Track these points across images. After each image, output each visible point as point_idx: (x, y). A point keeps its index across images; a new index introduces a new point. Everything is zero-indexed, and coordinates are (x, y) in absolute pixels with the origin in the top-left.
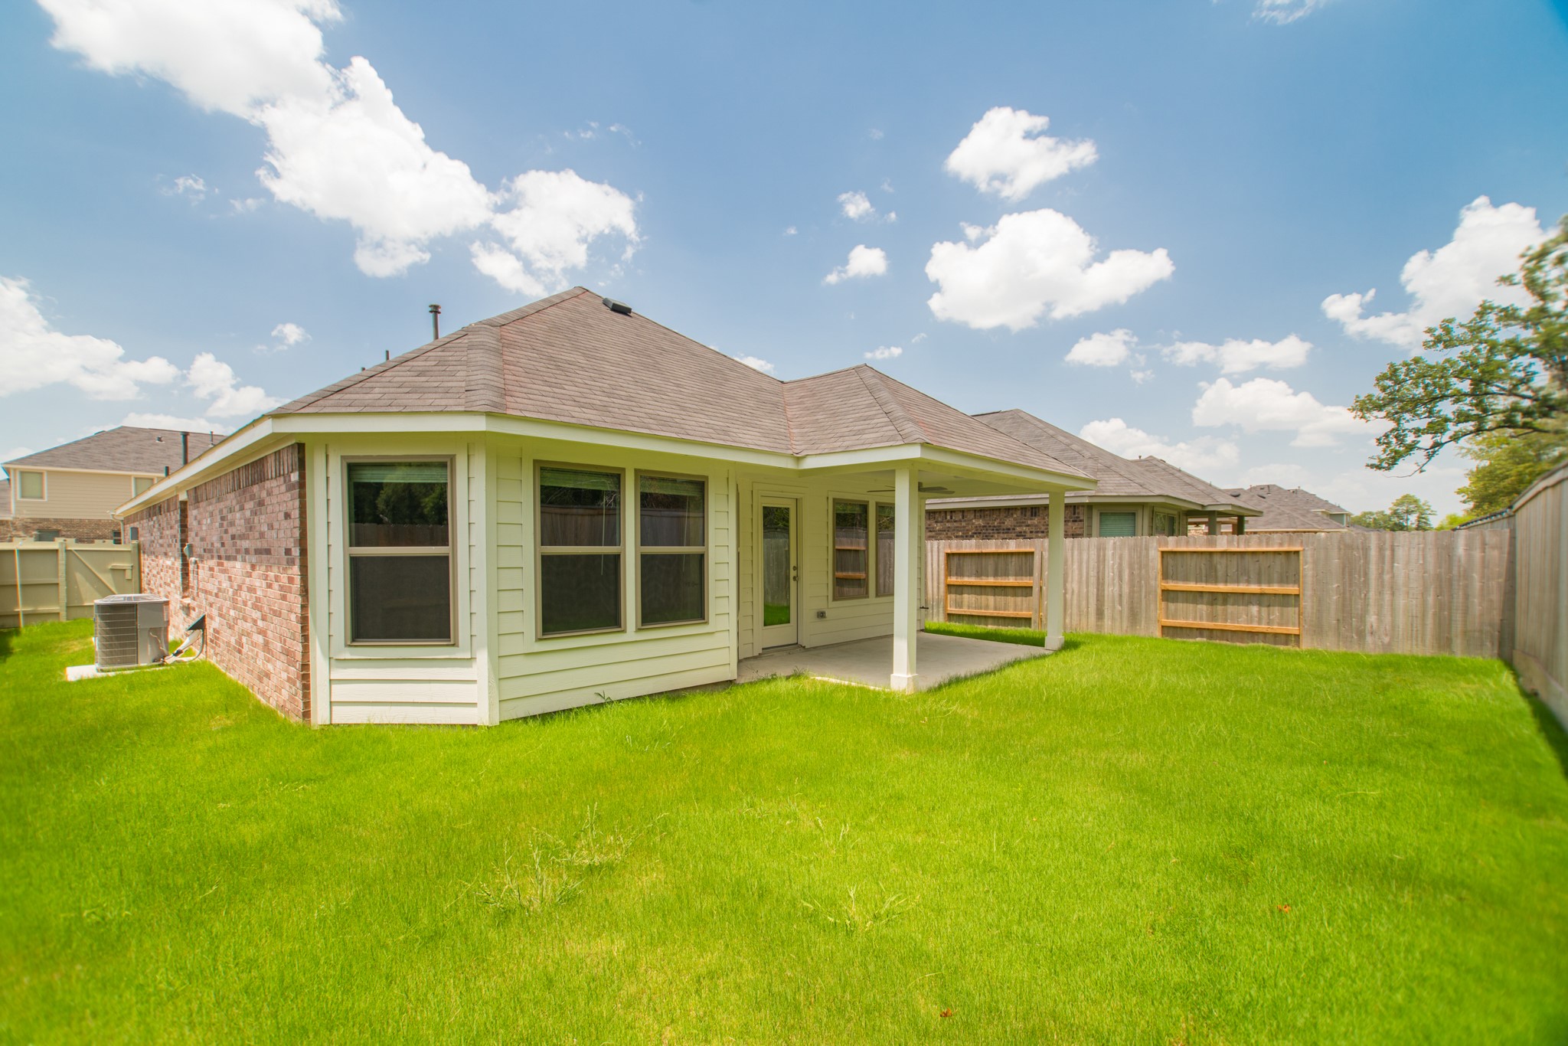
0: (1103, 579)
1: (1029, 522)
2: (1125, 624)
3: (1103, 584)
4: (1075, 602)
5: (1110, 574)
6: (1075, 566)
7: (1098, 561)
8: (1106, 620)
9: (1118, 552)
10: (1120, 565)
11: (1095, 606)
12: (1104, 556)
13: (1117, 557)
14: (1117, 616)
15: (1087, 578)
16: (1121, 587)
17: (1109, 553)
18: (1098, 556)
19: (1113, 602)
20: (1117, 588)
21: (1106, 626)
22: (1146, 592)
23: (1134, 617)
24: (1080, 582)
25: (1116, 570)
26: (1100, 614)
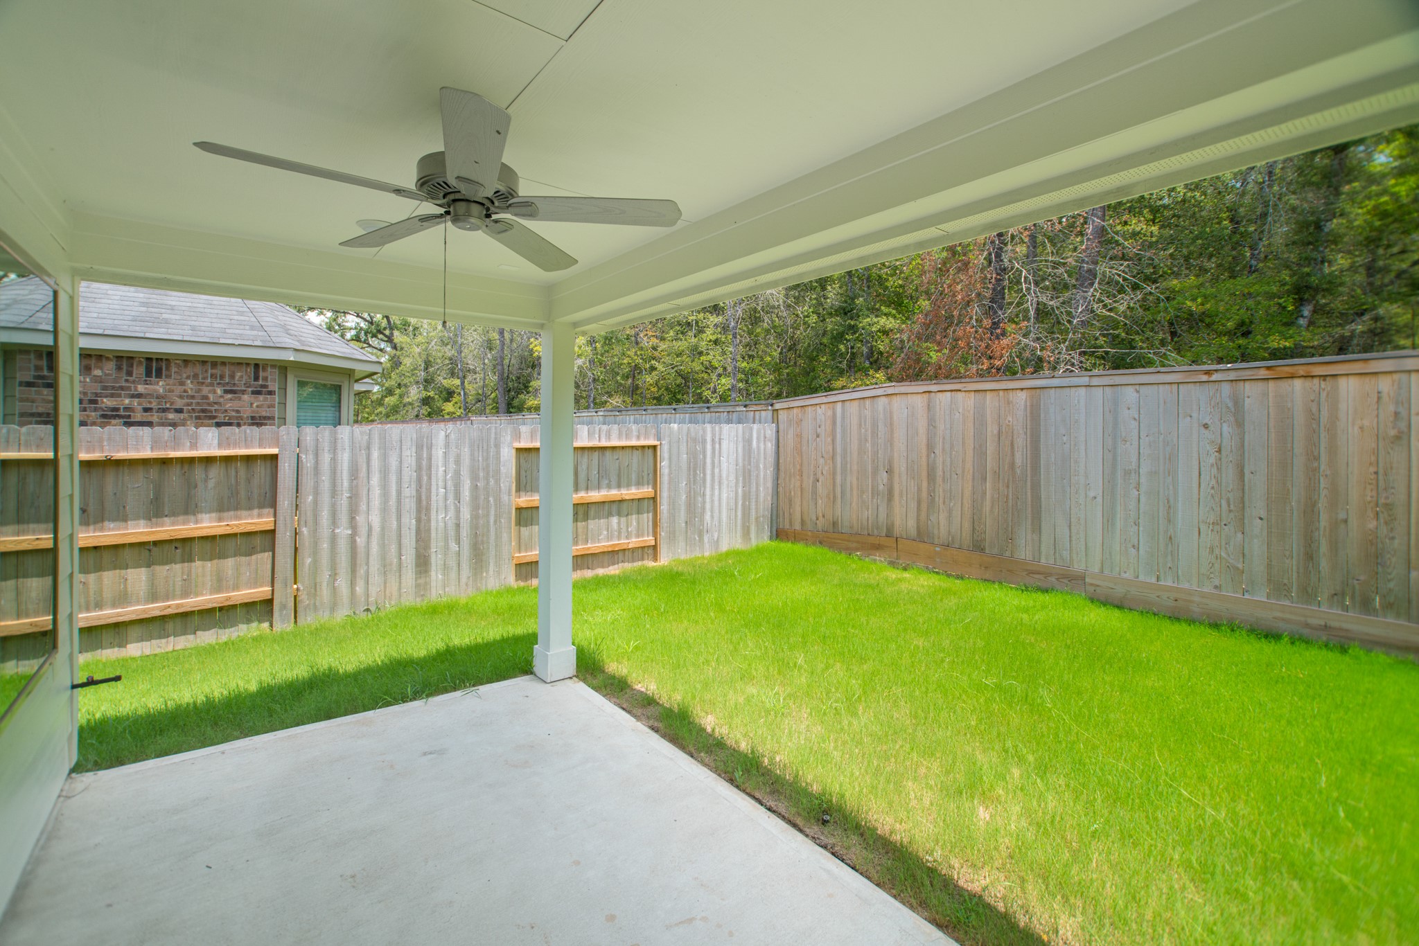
0: (429, 498)
1: (141, 388)
2: (466, 572)
3: (428, 509)
4: (375, 548)
5: (438, 493)
6: (375, 480)
7: (419, 468)
8: (433, 574)
9: (453, 451)
10: (457, 473)
11: (413, 551)
12: (430, 459)
13: (452, 459)
14: (452, 563)
15: (399, 502)
16: (458, 511)
17: (438, 453)
18: (419, 459)
19: (446, 539)
20: (451, 513)
21: (433, 584)
22: (496, 515)
23: (478, 557)
24: (384, 510)
25: (450, 483)
26: (423, 563)
